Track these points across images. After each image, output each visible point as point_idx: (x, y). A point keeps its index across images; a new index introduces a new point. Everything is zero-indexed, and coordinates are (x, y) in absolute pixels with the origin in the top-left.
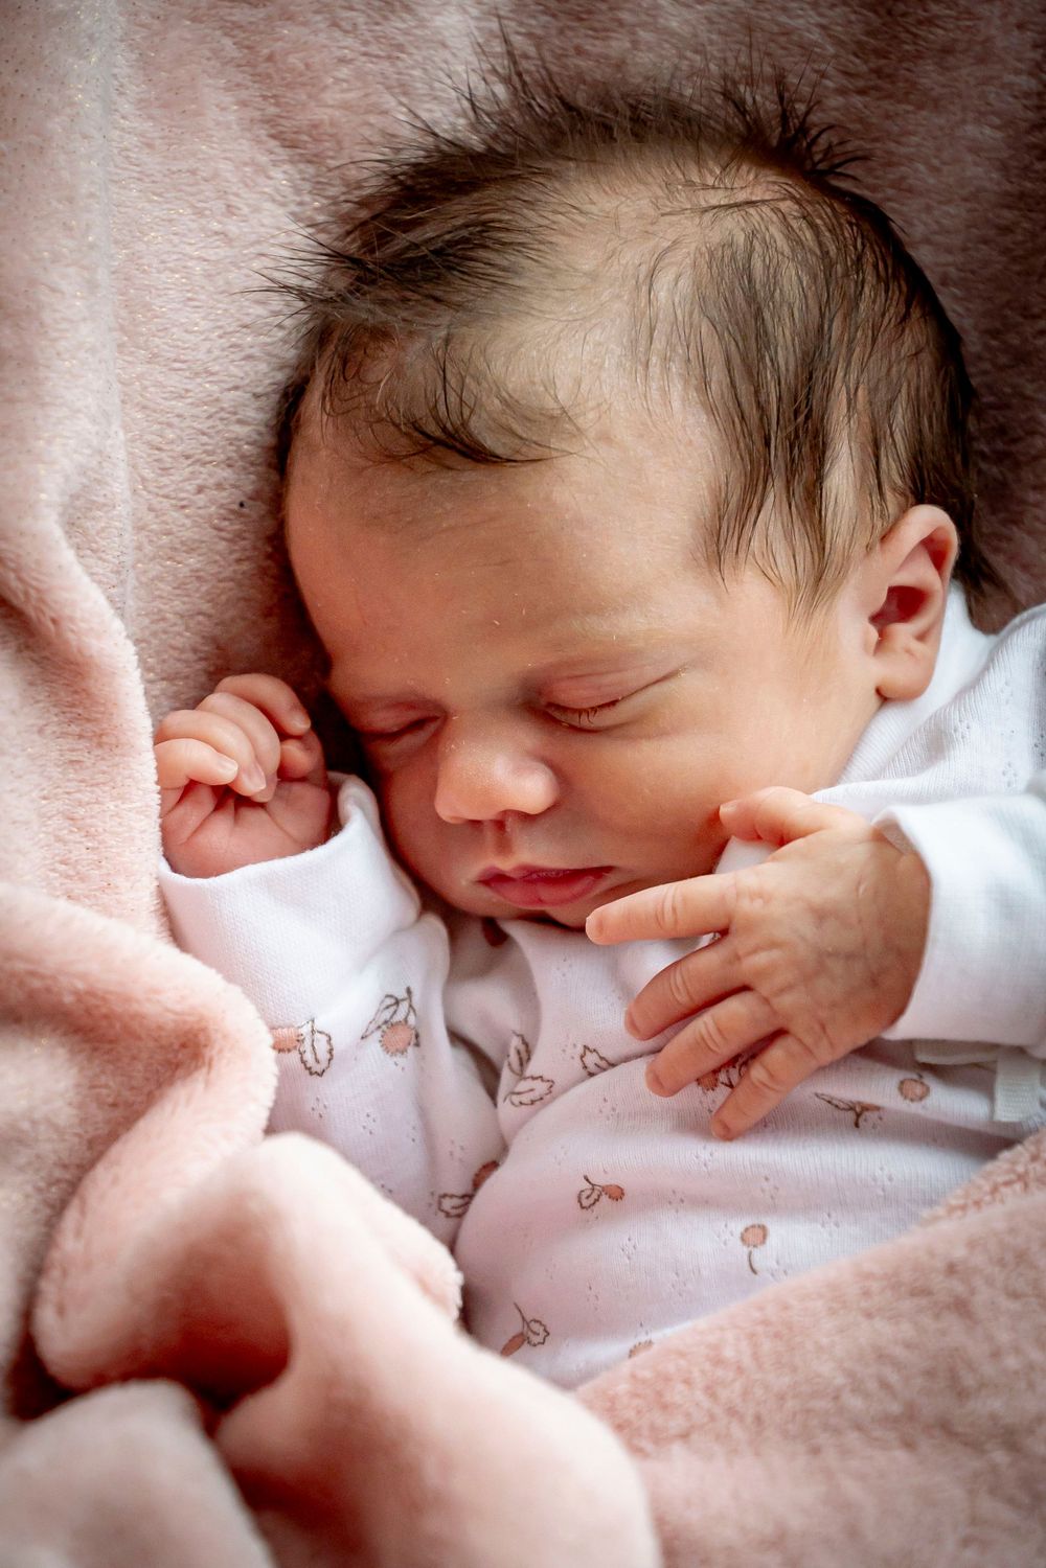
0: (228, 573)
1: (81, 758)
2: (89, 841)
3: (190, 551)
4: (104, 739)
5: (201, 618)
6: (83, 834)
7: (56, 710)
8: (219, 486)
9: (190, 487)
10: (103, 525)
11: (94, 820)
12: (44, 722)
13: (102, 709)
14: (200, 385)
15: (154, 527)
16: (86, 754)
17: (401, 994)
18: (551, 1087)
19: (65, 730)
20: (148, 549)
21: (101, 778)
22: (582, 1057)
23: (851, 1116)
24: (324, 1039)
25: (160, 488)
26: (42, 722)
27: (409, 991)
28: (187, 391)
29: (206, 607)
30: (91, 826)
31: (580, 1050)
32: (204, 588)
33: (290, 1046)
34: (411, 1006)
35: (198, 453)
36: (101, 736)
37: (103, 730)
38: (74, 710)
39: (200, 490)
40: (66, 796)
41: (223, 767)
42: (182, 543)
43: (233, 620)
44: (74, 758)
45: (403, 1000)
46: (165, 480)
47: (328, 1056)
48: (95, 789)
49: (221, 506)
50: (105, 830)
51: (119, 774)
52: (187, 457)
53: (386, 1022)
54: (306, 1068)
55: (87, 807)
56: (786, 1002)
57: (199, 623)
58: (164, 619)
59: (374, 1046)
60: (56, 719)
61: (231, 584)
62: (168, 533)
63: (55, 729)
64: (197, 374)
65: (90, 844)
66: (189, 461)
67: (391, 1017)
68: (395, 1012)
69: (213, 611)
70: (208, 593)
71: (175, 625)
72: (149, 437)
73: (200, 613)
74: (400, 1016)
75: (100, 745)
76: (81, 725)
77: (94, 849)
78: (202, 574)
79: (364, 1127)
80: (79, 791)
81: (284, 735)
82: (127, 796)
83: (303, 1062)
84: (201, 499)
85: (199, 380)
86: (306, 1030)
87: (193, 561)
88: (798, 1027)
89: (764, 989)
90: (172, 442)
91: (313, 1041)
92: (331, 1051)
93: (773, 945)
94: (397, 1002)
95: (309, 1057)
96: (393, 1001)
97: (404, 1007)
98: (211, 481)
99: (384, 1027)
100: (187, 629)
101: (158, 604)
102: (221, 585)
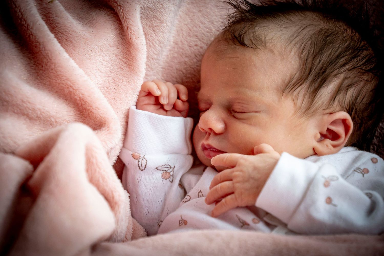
0: (193, 67)
1: (123, 68)
2: (116, 87)
3: (186, 57)
4: (131, 67)
5: (181, 73)
6: (115, 85)
7: (122, 53)
8: (201, 48)
9: (194, 43)
10: (158, 25)
11: (119, 83)
12: (118, 54)
13: (132, 58)
14: (209, 24)
15: (180, 46)
16: (125, 68)
17: (172, 166)
18: (190, 199)
19: (122, 59)
20: (176, 49)
21: (126, 75)
22: (199, 193)
23: (241, 224)
24: (145, 161)
25: (186, 39)
26: (117, 54)
27: (174, 167)
28: (205, 23)
29: (184, 71)
30: (118, 84)
31: (199, 191)
32: (186, 66)
33: (137, 158)
34: (173, 170)
35: (200, 37)
36: (130, 65)
37: (131, 64)
38: (126, 55)
39: (196, 45)
40: (116, 74)
41: (157, 91)
42: (185, 53)
43: (189, 77)
44: (122, 67)
45: (172, 168)
46: (189, 38)
47: (145, 166)
48: (123, 77)
49: (199, 52)
50: (120, 87)
51: (131, 77)
52: (197, 37)
53: (165, 171)
54: (139, 166)
55: (119, 80)
56: (237, 185)
57: (180, 73)
58: (172, 67)
59: (159, 174)
60: (121, 55)
61: (192, 69)
62: (183, 49)
63: (120, 57)
64: (209, 22)
65: (115, 88)
66: (197, 38)
67: (167, 170)
68: (169, 170)
69: (185, 73)
70: (186, 68)
71: (174, 70)
72: (189, 26)
73: (182, 71)
74: (169, 171)
75: (129, 68)
76: (126, 60)
77: (116, 89)
78: (187, 63)
79: (148, 191)
80: (119, 75)
81: (179, 98)
82: (130, 83)
83: (138, 164)
84: (195, 48)
85: (209, 23)
86: (142, 156)
87: (186, 59)
88: (237, 192)
89: (234, 180)
90: (195, 31)
91: (142, 160)
92: (146, 165)
93: (241, 171)
94: (170, 168)
95: (140, 163)
96: (170, 167)
97: (171, 169)
98: (200, 45)
99: (164, 171)
100: (177, 73)
101: (173, 64)
102: (190, 68)
